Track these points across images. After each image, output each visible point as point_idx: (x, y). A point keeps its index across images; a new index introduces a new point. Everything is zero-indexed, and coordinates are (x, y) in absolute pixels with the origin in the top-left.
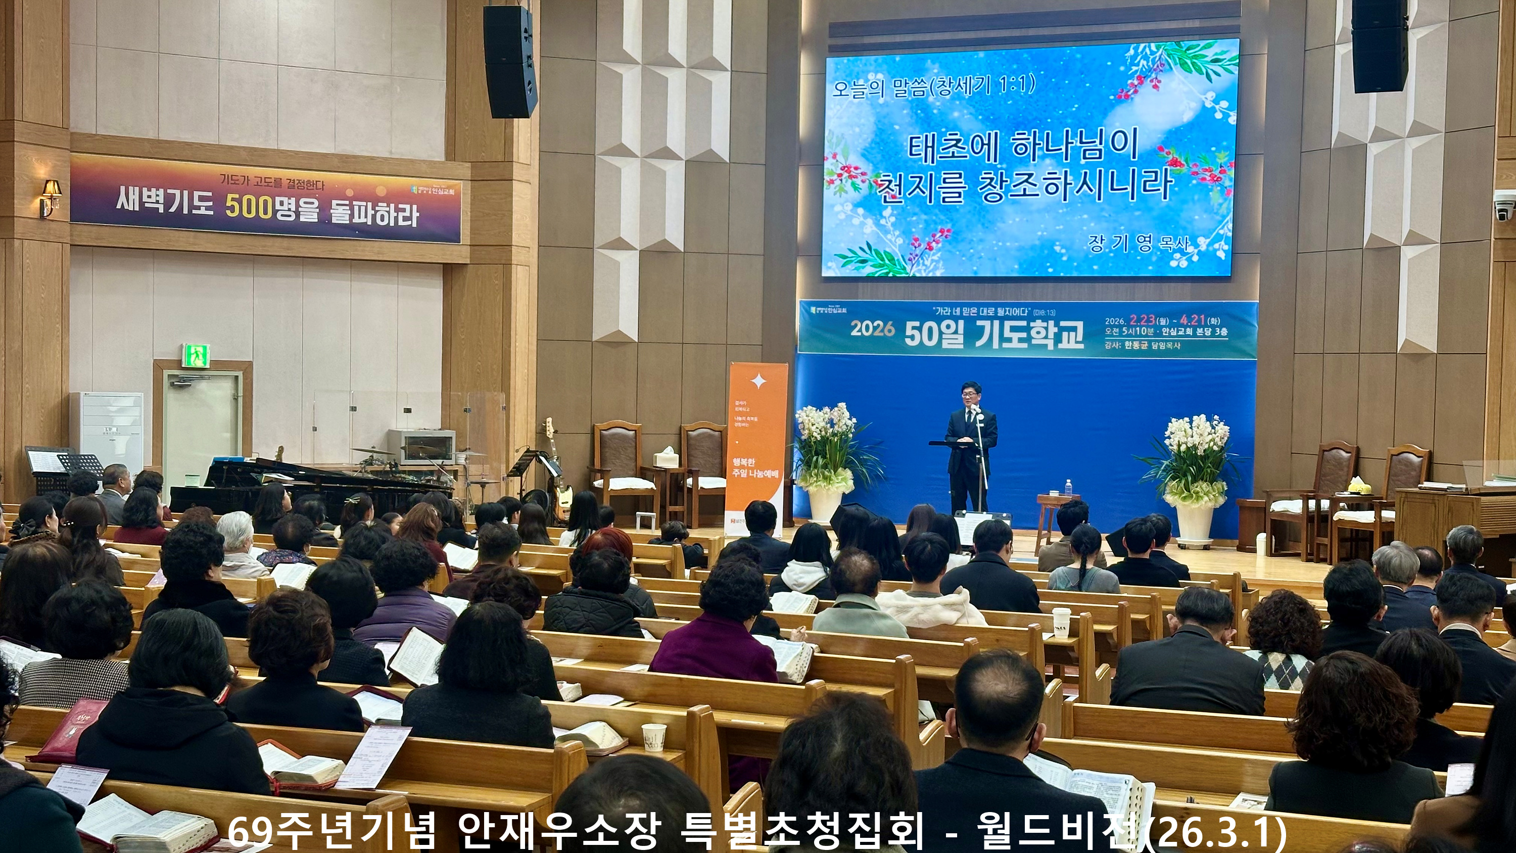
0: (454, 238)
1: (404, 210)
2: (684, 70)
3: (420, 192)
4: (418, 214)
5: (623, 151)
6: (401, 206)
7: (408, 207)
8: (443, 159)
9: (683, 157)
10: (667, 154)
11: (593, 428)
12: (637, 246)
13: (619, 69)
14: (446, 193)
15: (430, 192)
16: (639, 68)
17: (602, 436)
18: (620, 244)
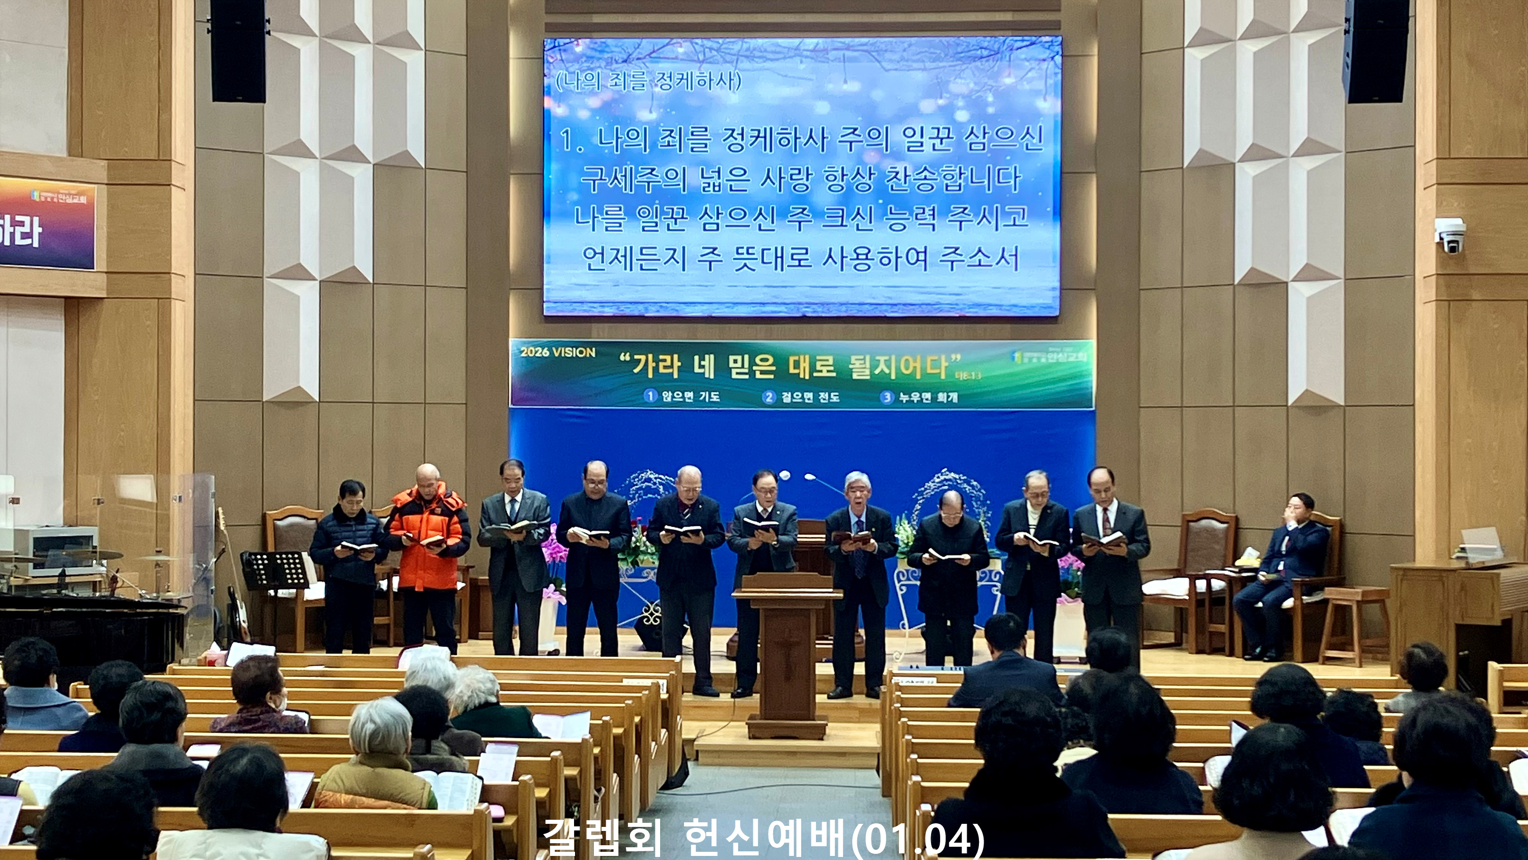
0: (86, 262)
1: (22, 224)
2: (371, 46)
3: (43, 199)
4: (40, 230)
5: (300, 150)
6: (18, 218)
7: (27, 219)
8: (64, 154)
9: (370, 157)
10: (353, 155)
11: (264, 516)
12: (316, 274)
13: (296, 41)
14: (76, 201)
15: (55, 200)
16: (315, 42)
17: (275, 528)
18: (298, 273)
